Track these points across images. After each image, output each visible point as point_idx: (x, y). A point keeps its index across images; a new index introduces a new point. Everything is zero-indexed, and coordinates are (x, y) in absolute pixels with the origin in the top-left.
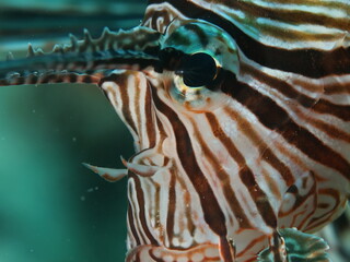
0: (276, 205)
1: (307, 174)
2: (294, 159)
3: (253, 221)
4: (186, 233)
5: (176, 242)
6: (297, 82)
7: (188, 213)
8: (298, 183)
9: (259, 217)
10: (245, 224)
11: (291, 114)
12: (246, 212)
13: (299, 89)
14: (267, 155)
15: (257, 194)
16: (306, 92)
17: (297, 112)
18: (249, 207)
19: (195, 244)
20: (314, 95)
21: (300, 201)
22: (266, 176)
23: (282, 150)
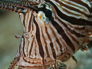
1: (65, 48)
4: (34, 55)
5: (31, 57)
8: (63, 49)
9: (52, 55)
10: (49, 56)
11: (65, 32)
12: (50, 54)
13: (69, 26)
15: (53, 50)
16: (70, 28)
17: (67, 32)
19: (36, 58)
20: (72, 29)
21: (62, 54)
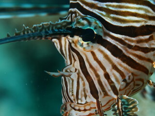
0: (118, 87)
1: (130, 74)
2: (125, 68)
3: (109, 93)
4: (84, 98)
5: (79, 102)
6: (126, 39)
7: (84, 90)
8: (127, 78)
9: (112, 91)
10: (106, 94)
11: (124, 51)
12: (107, 90)
13: (127, 41)
14: (115, 67)
15: (111, 82)
16: (130, 43)
17: (126, 50)
18: (108, 88)
19: (86, 102)
20: (133, 44)
21: (127, 84)
22: (114, 75)
23: (121, 65)
